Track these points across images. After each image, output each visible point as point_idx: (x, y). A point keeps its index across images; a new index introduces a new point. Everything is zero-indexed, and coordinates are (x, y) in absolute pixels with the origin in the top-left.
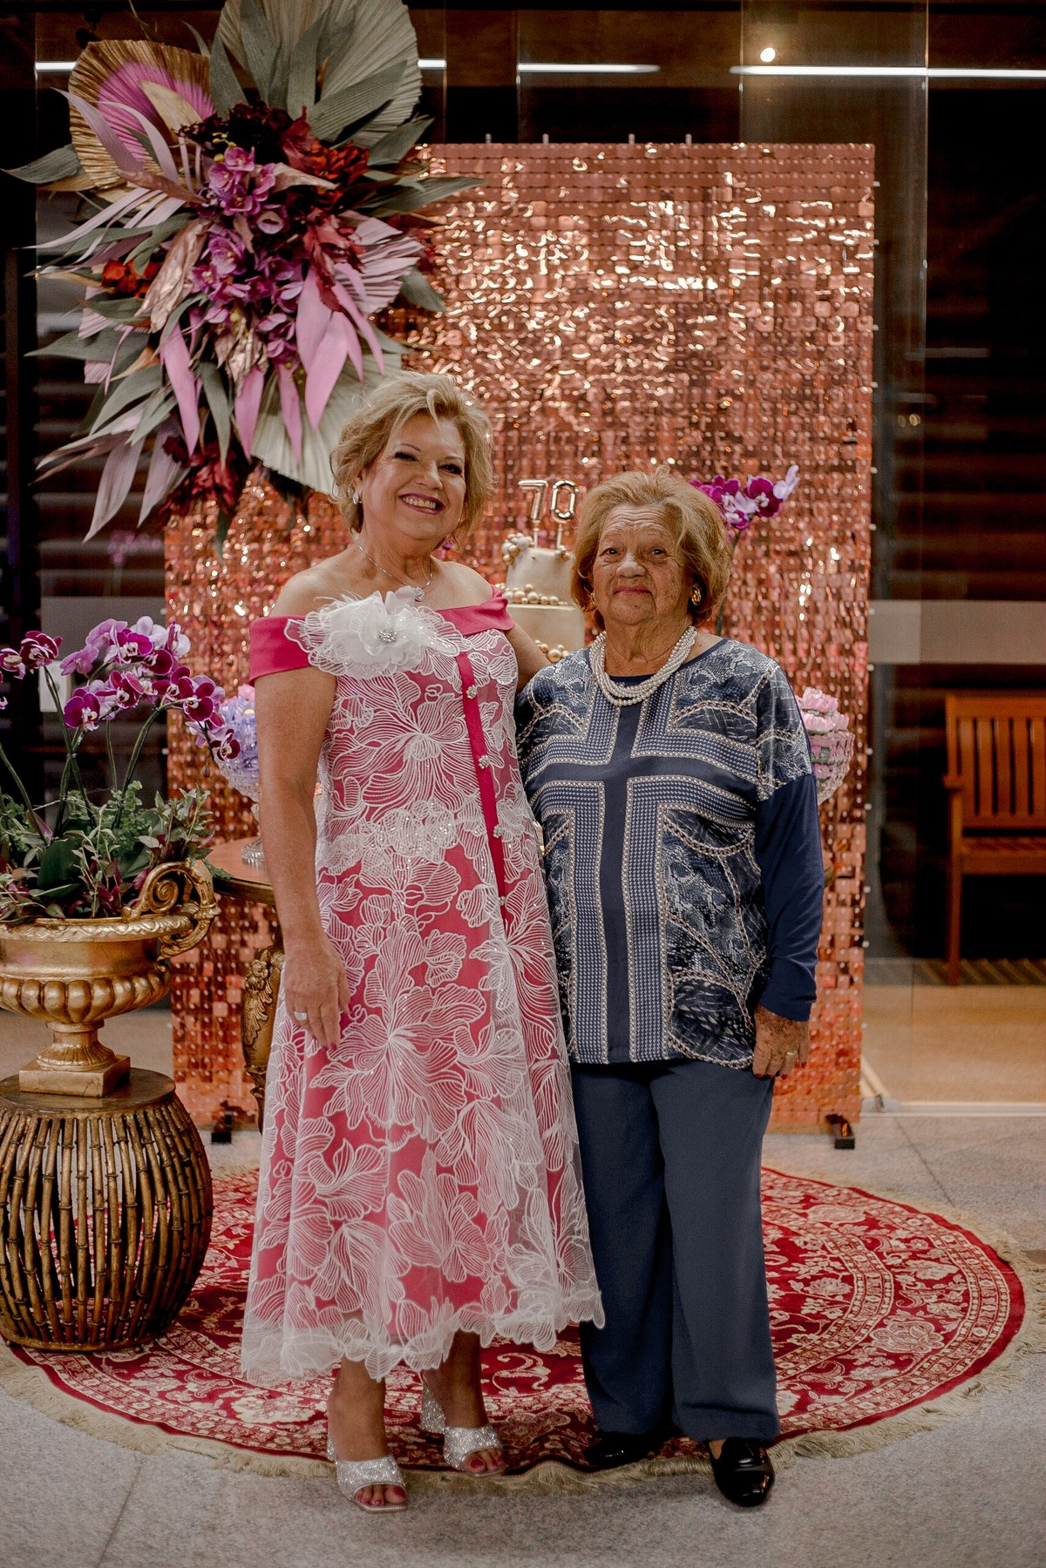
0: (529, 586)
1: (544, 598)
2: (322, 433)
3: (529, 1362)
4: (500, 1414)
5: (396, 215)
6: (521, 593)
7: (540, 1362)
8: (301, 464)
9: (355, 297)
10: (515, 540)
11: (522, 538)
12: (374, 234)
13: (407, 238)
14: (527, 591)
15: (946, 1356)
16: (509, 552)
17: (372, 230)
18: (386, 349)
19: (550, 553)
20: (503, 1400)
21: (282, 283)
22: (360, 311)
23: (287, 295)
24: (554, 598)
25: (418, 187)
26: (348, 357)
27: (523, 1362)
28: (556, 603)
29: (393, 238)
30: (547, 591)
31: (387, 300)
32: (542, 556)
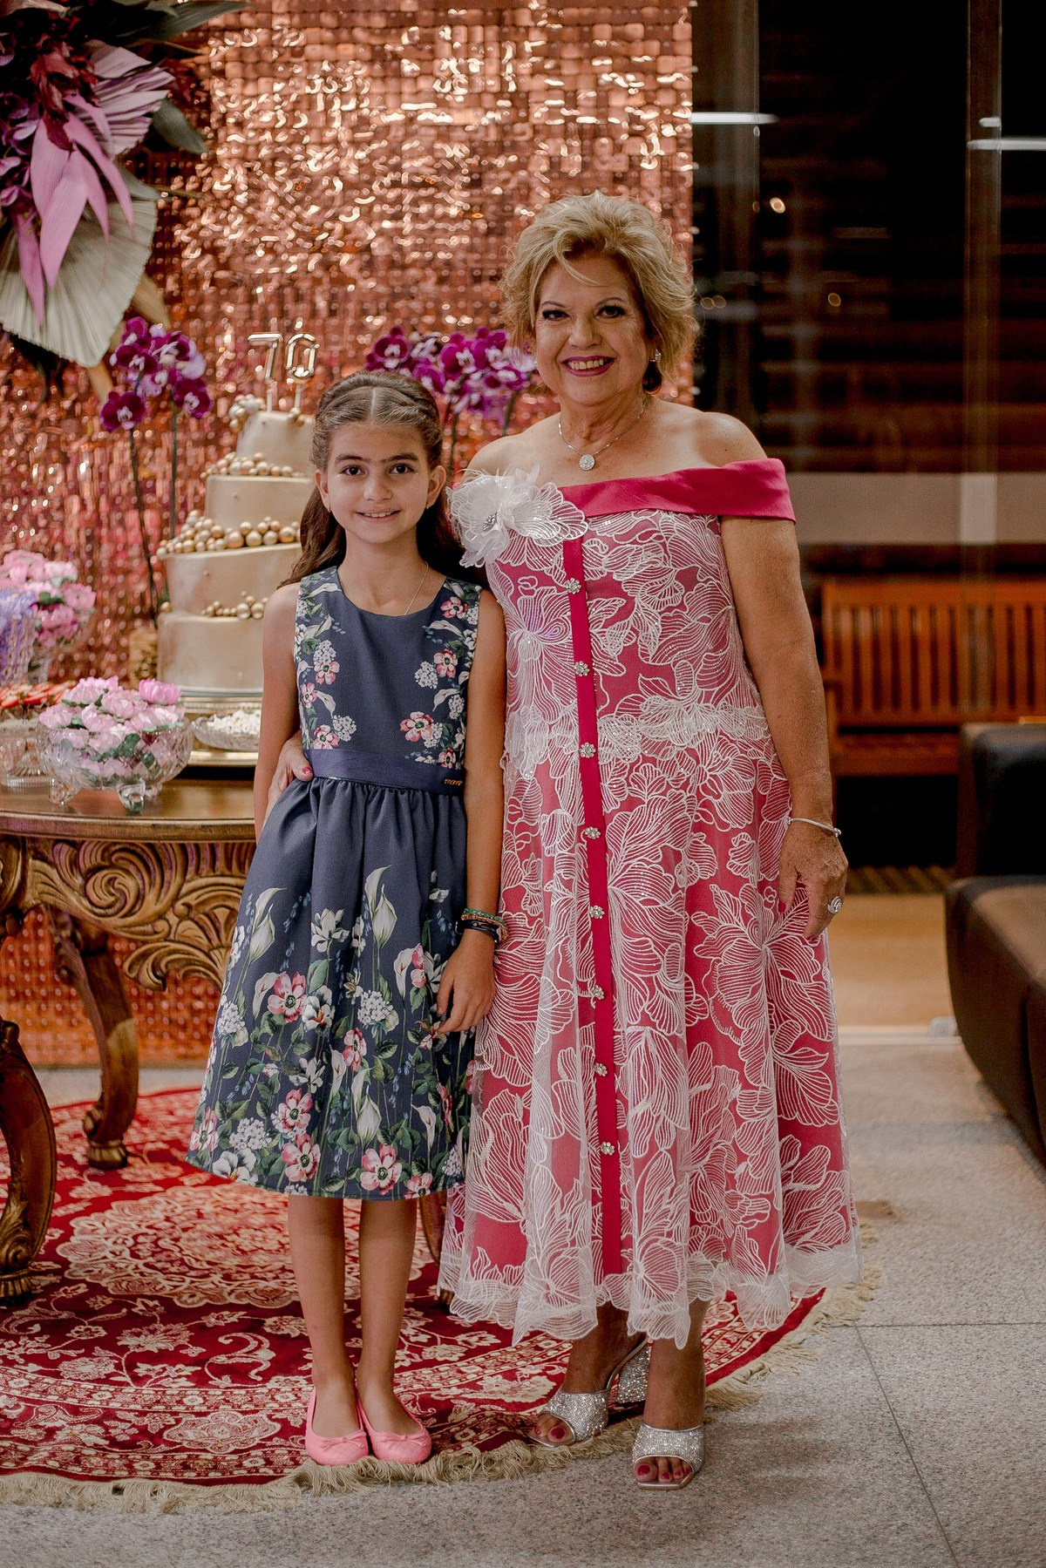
0: (258, 455)
1: (276, 469)
2: (68, 292)
3: (253, 1344)
4: (204, 1409)
5: (147, 43)
6: (249, 463)
7: (267, 1344)
8: (43, 328)
9: (99, 138)
10: (243, 402)
11: (250, 401)
12: (121, 65)
13: (156, 69)
14: (256, 462)
15: (732, 1330)
16: (237, 417)
17: (121, 60)
18: (137, 193)
19: (283, 417)
20: (212, 1392)
21: (14, 123)
22: (105, 153)
23: (21, 135)
24: (287, 469)
25: (171, 12)
26: (88, 204)
27: (246, 1343)
28: (289, 475)
29: (140, 70)
30: (281, 462)
31: (135, 139)
32: (273, 421)
